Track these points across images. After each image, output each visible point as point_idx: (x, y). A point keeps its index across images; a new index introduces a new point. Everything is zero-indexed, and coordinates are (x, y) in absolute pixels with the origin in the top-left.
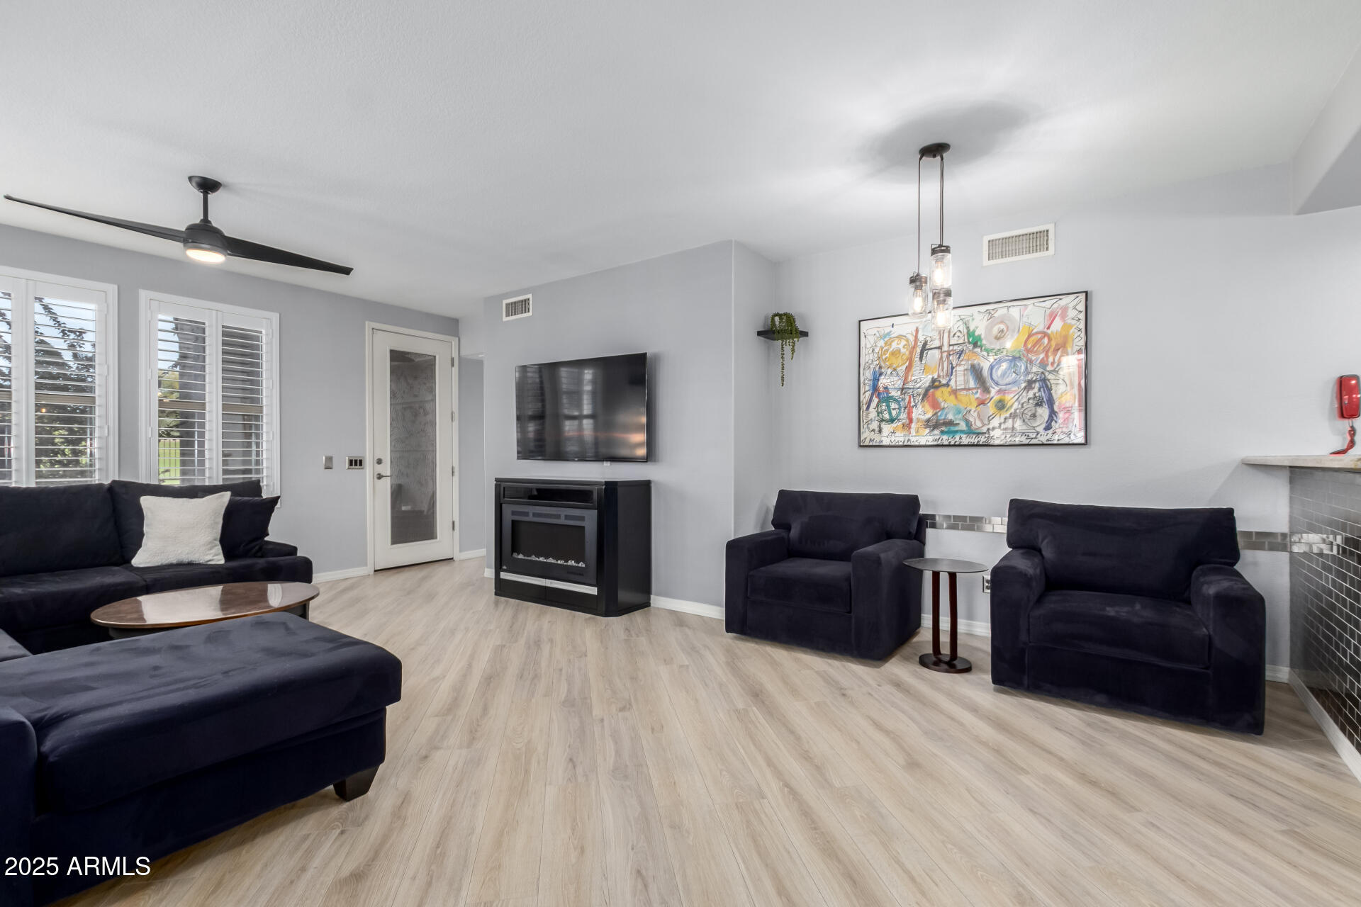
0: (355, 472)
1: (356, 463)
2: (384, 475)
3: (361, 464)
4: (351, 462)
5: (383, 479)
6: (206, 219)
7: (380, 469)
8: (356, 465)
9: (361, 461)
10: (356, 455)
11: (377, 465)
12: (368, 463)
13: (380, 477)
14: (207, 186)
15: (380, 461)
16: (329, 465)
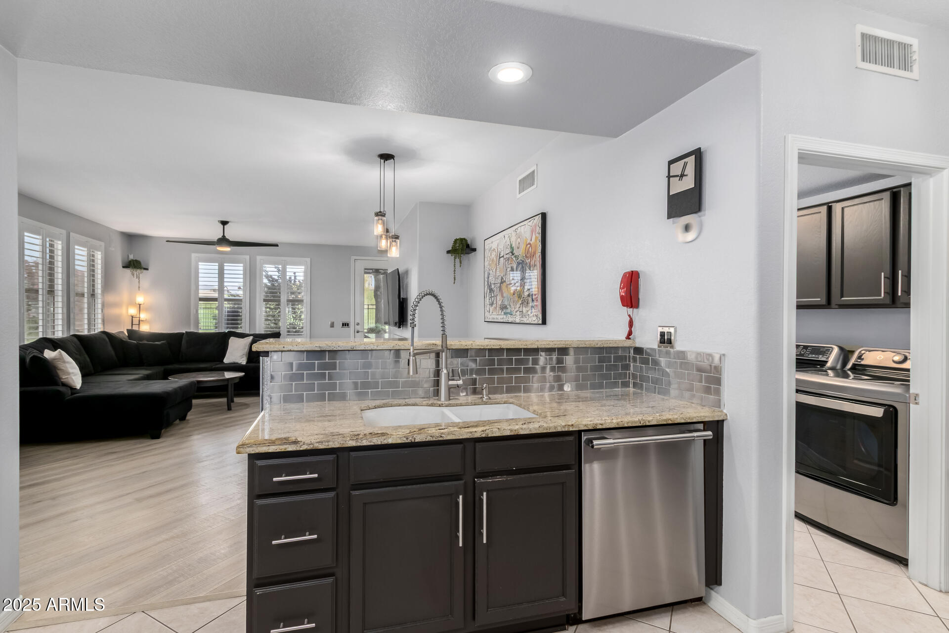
0: (346, 329)
1: (346, 325)
2: (360, 331)
3: (348, 326)
4: (343, 324)
6: (224, 236)
7: (358, 328)
8: (345, 326)
9: (348, 324)
10: (345, 321)
11: (356, 326)
12: (352, 325)
13: (358, 332)
14: (224, 223)
15: (358, 324)
16: (332, 325)
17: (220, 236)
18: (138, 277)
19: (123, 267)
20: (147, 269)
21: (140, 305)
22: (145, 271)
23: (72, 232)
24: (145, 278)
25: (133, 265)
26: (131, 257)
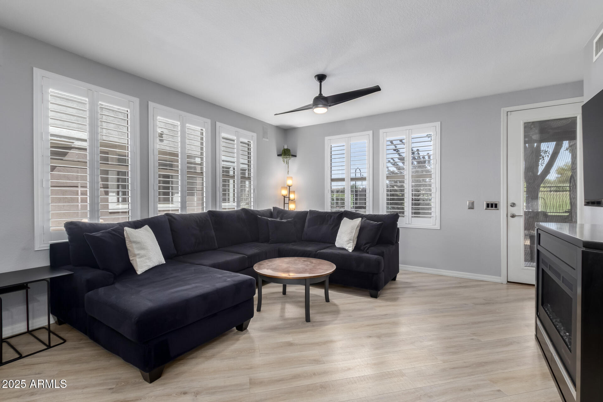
0: (492, 212)
1: (492, 206)
2: (517, 215)
4: (488, 205)
5: (516, 218)
6: (320, 94)
7: (512, 210)
9: (496, 206)
10: (492, 200)
11: (510, 208)
12: (503, 206)
13: (513, 216)
14: (321, 78)
15: (513, 205)
16: (472, 207)
17: (317, 94)
18: (287, 163)
19: (278, 155)
20: (295, 156)
21: (289, 186)
22: (293, 158)
23: (217, 121)
24: (294, 163)
25: (286, 153)
26: (286, 147)
